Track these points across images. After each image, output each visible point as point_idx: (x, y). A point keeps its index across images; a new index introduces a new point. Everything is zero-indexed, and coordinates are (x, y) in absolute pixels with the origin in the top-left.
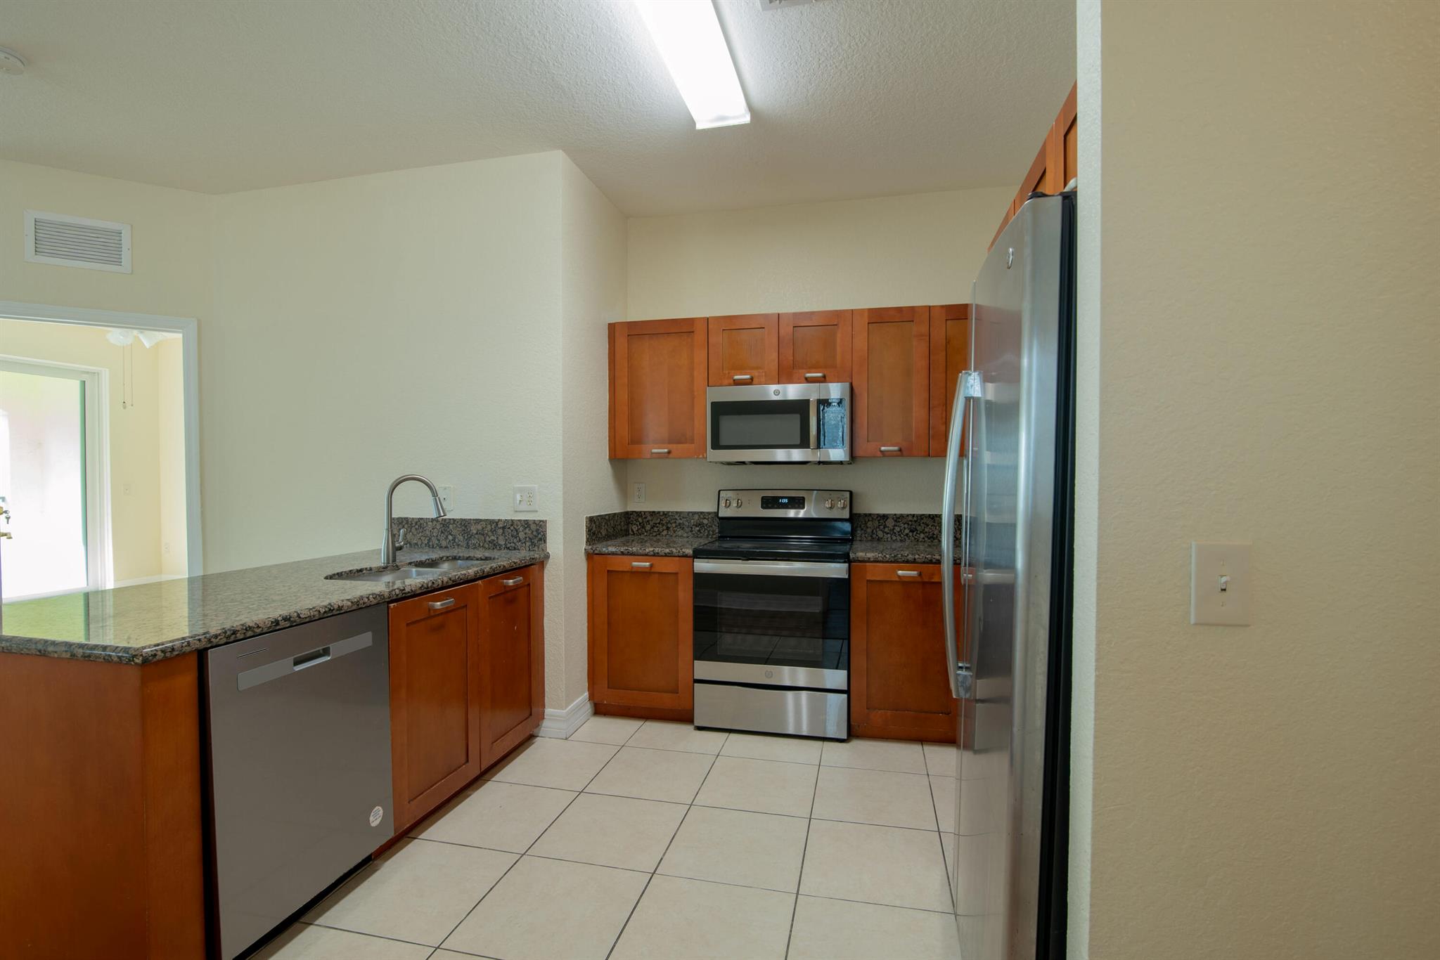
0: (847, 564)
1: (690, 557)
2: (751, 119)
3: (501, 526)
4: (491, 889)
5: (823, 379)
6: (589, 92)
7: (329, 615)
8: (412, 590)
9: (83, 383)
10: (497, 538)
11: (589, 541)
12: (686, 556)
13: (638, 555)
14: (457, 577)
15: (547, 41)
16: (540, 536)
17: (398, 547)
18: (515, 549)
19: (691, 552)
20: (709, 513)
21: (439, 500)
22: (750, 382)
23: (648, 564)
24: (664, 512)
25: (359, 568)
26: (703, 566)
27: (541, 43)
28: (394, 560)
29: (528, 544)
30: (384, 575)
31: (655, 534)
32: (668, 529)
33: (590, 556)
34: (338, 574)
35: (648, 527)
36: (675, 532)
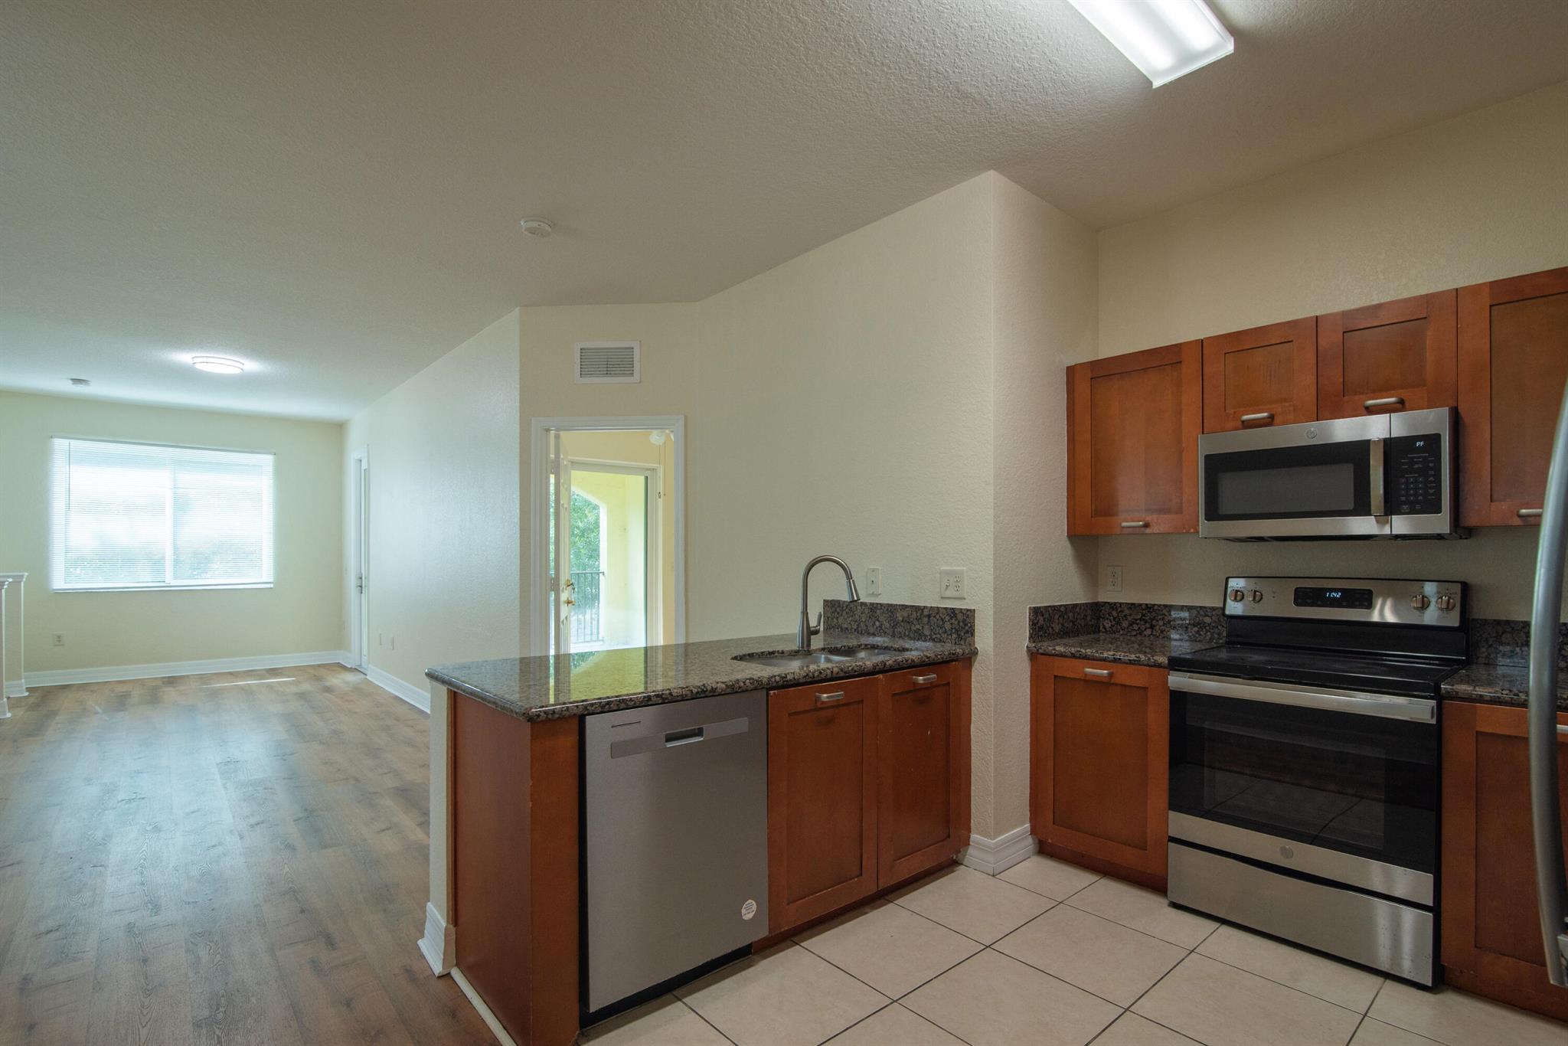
0: (1433, 703)
1: (1164, 667)
2: (1235, 48)
3: (927, 613)
4: (847, 1029)
5: (1400, 406)
6: (1004, 89)
7: (702, 695)
8: (794, 678)
9: (647, 478)
10: (923, 627)
11: (1033, 637)
12: (1159, 666)
13: (1094, 660)
14: (850, 668)
15: (938, 47)
16: (967, 628)
17: (813, 631)
18: (940, 641)
19: (1167, 662)
20: (1213, 609)
21: (854, 583)
22: (1270, 421)
23: (1105, 671)
24: (1147, 605)
25: (771, 650)
26: (1178, 680)
27: (933, 53)
28: (809, 645)
29: (954, 636)
30: (795, 660)
31: (1134, 633)
32: (1152, 627)
33: (1033, 655)
34: (749, 655)
35: (1125, 624)
36: (1162, 632)
